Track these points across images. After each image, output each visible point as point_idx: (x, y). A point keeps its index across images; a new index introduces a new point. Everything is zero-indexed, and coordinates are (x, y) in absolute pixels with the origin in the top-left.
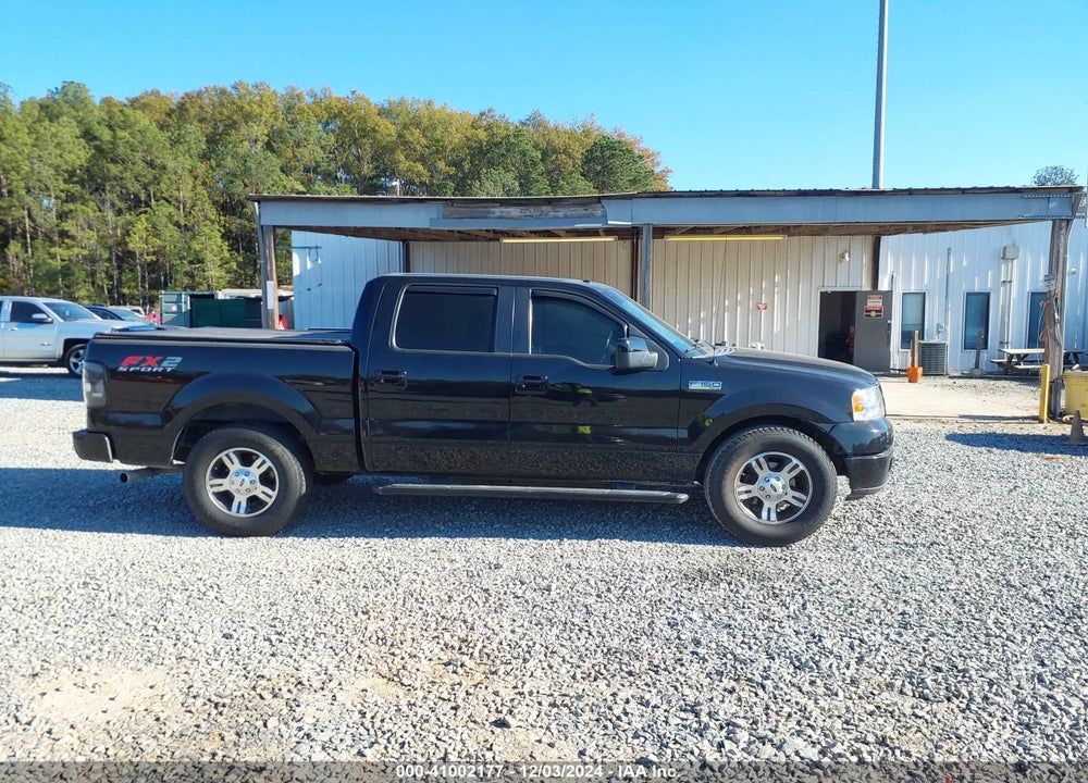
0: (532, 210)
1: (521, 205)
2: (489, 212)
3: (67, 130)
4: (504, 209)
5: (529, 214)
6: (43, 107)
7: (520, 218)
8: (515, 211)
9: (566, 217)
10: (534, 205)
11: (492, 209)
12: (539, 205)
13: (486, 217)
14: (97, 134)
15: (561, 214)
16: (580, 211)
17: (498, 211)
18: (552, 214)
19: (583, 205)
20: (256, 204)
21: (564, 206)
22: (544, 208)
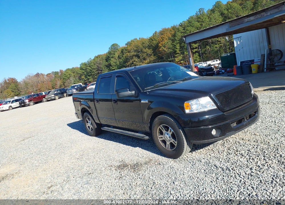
0: (258, 16)
1: (254, 15)
2: (244, 21)
3: (217, 14)
4: (248, 19)
5: (257, 17)
6: (211, 10)
7: (254, 20)
8: (252, 18)
9: (271, 14)
10: (258, 14)
11: (244, 20)
12: (260, 13)
13: (243, 23)
14: (224, 13)
15: (269, 14)
16: (276, 10)
17: (246, 20)
18: (265, 15)
19: (277, 7)
20: (184, 38)
21: (269, 11)
22: (262, 14)
